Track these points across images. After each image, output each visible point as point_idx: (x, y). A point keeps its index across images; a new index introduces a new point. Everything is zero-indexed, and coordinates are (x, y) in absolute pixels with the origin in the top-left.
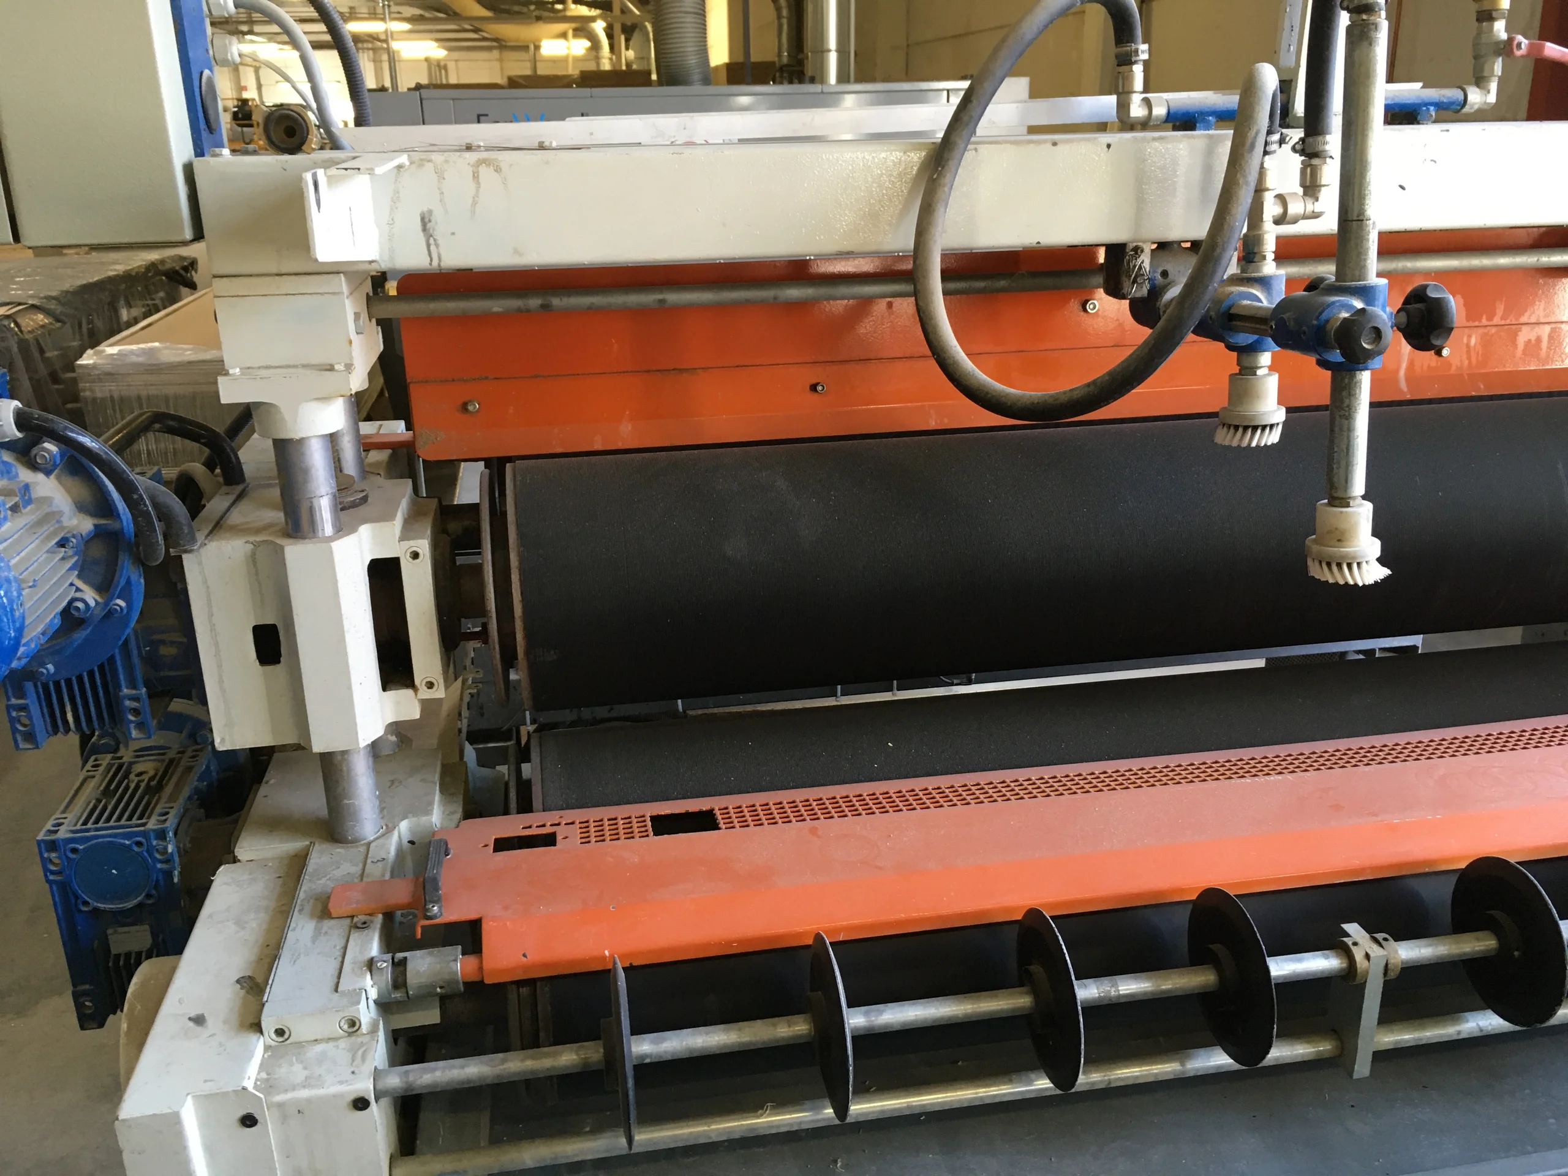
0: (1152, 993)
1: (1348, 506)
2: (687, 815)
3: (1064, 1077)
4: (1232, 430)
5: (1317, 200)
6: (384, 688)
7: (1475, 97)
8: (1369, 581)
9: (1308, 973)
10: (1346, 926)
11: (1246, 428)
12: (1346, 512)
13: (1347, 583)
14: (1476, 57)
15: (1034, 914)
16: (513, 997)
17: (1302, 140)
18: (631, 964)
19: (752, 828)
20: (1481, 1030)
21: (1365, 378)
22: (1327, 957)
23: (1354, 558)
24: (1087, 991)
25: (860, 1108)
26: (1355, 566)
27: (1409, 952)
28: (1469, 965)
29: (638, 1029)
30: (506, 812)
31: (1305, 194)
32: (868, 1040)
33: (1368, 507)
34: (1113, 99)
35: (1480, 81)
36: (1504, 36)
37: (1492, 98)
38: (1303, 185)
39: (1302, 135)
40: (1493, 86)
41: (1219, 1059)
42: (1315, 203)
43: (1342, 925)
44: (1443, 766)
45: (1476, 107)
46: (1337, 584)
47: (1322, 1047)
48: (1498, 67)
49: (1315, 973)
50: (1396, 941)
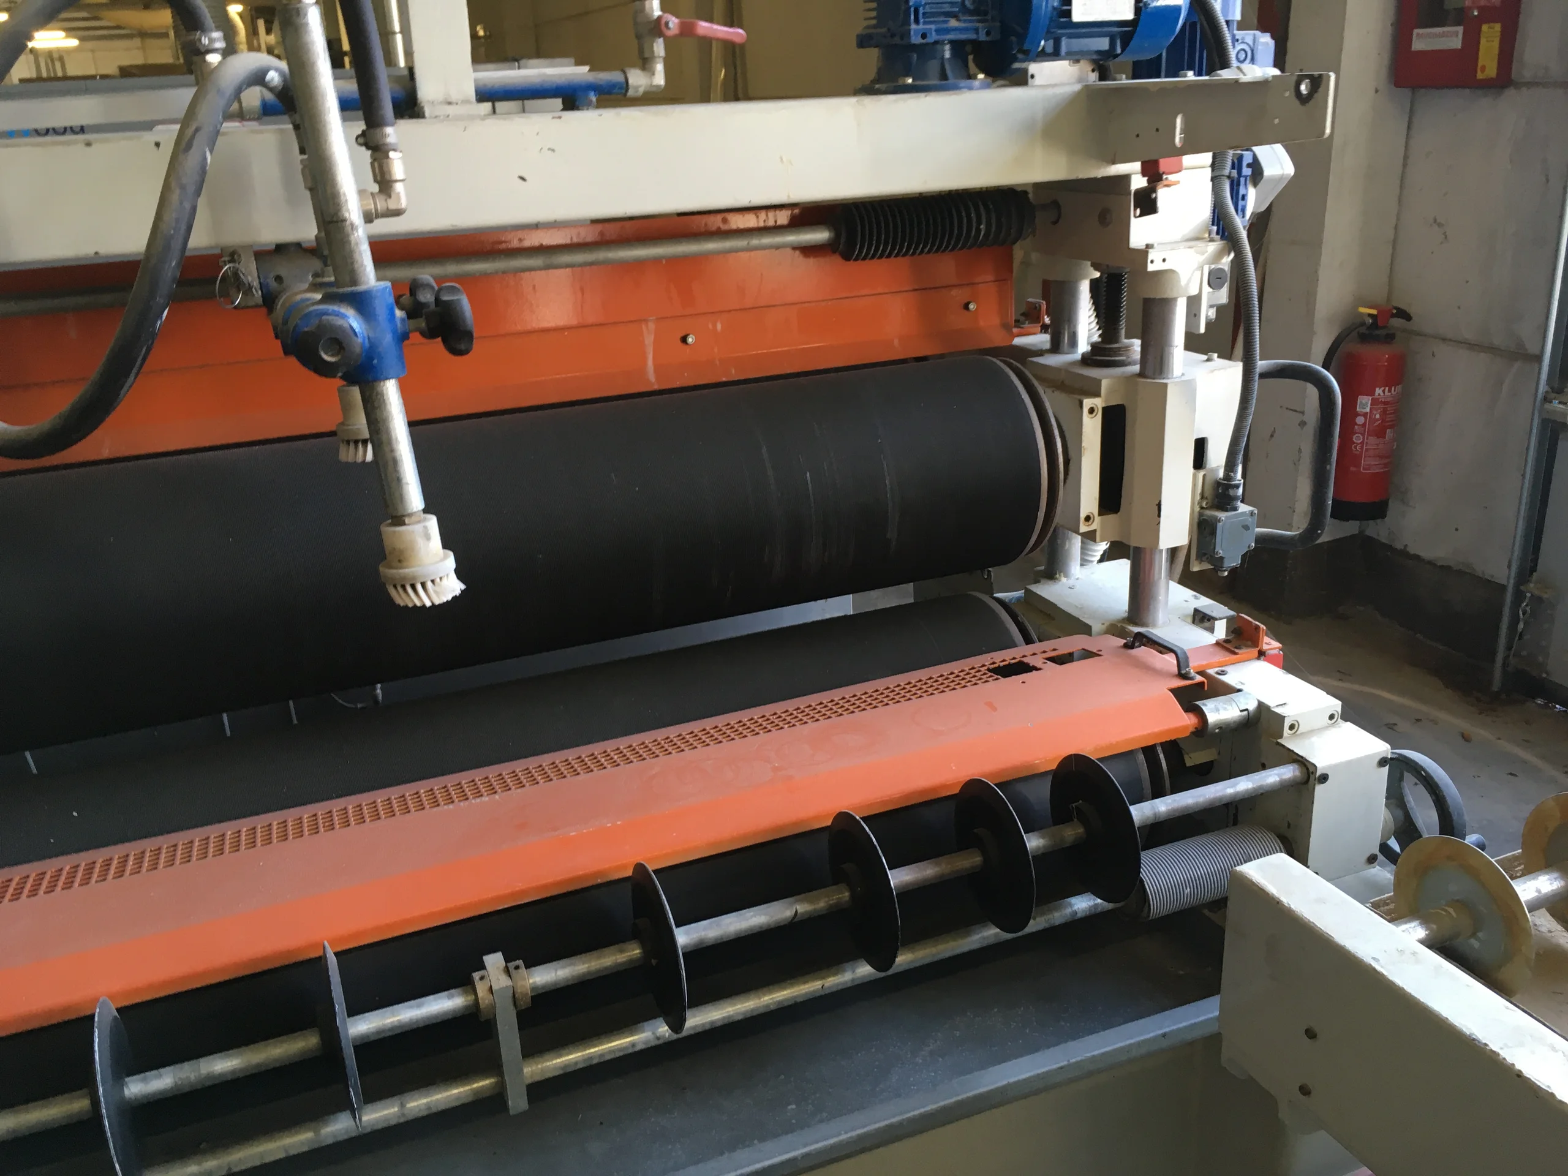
1: (403, 524)
7: (638, 80)
8: (453, 595)
9: (428, 1018)
10: (479, 959)
12: (399, 532)
13: (424, 606)
14: (639, 37)
17: (364, 133)
22: (450, 997)
27: (545, 976)
31: (381, 191)
33: (432, 522)
35: (645, 63)
37: (659, 79)
38: (376, 181)
40: (659, 67)
43: (485, 958)
45: (641, 90)
48: (659, 48)
50: (526, 968)
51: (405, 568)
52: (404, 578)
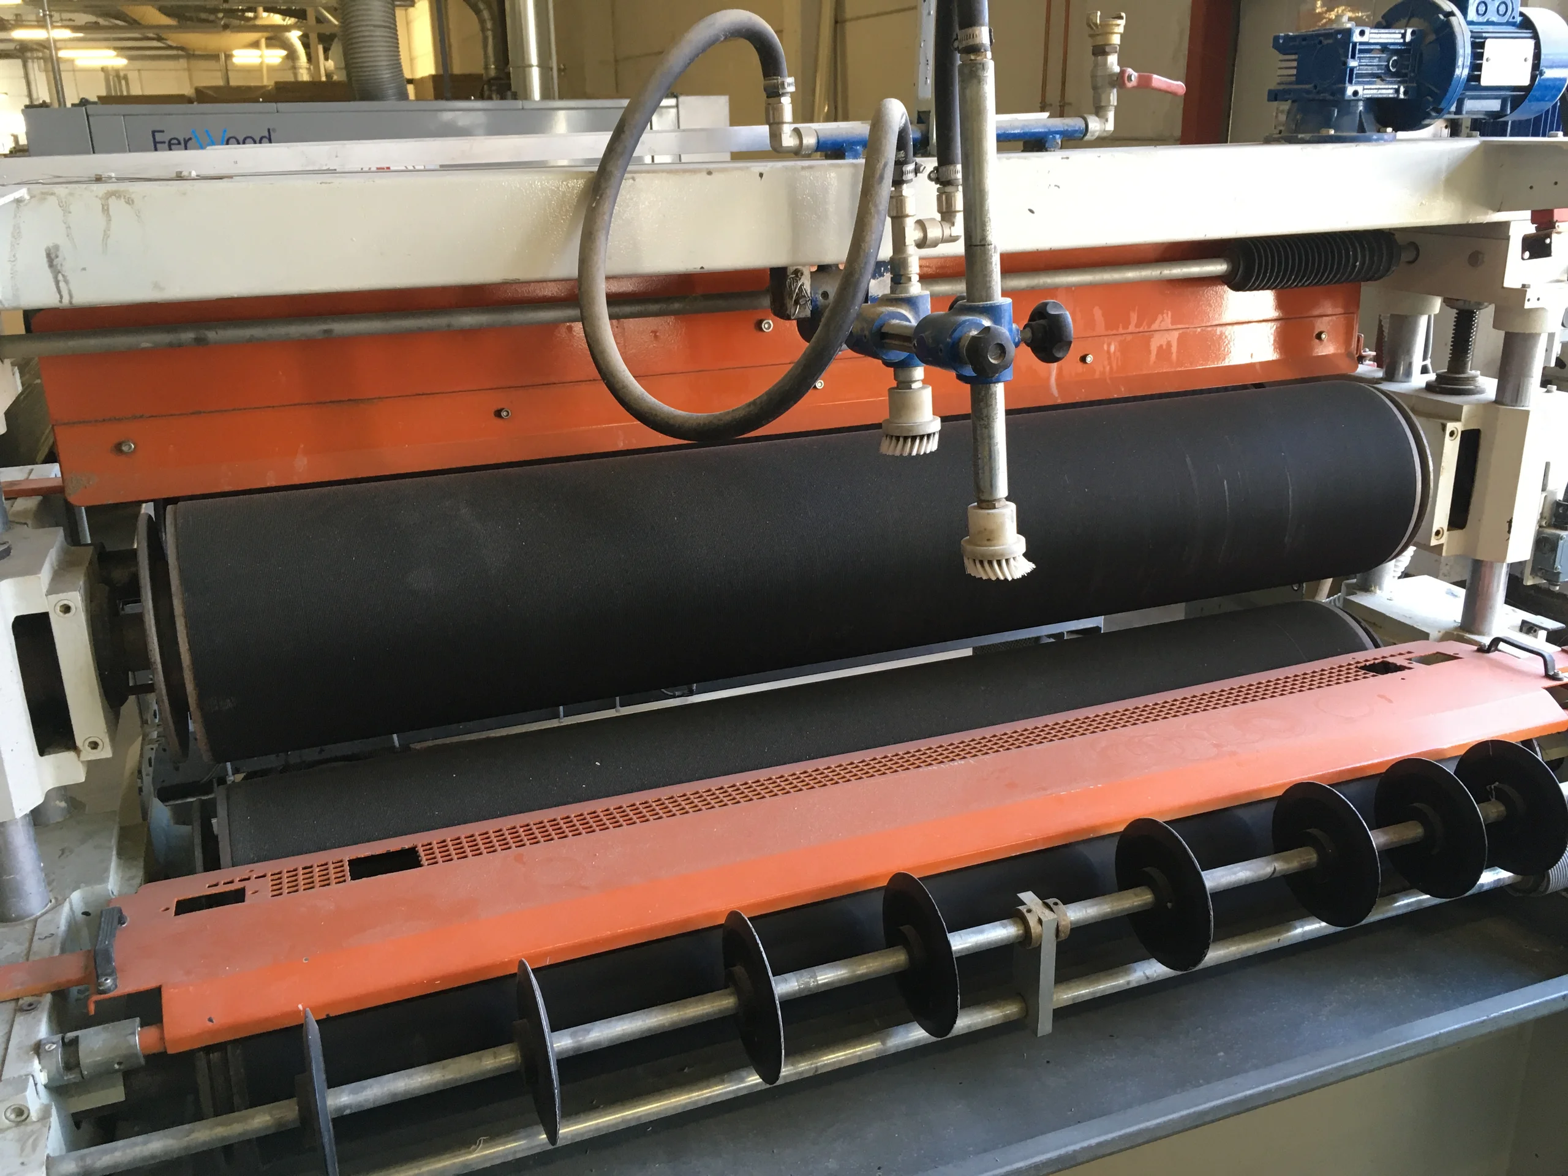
0: (848, 979)
1: (994, 507)
2: (389, 855)
3: (770, 1073)
4: (894, 440)
5: (953, 224)
6: (42, 752)
7: (1096, 126)
8: (1018, 575)
9: (989, 943)
10: (1021, 895)
11: (906, 438)
12: (993, 514)
13: (998, 579)
14: (1095, 88)
15: (734, 916)
16: (201, 1063)
17: (936, 169)
18: (328, 1015)
19: (455, 862)
20: (1148, 978)
21: (999, 389)
22: (1005, 926)
23: (1002, 555)
24: (785, 986)
25: (569, 1130)
26: (1004, 563)
27: (1077, 913)
28: (1133, 919)
29: (335, 1080)
30: (192, 872)
31: (943, 219)
32: (572, 1062)
33: (1012, 508)
34: (765, 129)
35: (1099, 111)
36: (1117, 69)
37: (1110, 126)
38: (940, 211)
39: (936, 164)
40: (1111, 115)
41: (916, 1034)
42: (952, 228)
43: (1019, 895)
44: (1104, 739)
45: (1097, 134)
46: (990, 580)
47: (1008, 1010)
48: (1113, 97)
49: (996, 942)
50: (1064, 904)
51: (994, 546)
52: (994, 554)
